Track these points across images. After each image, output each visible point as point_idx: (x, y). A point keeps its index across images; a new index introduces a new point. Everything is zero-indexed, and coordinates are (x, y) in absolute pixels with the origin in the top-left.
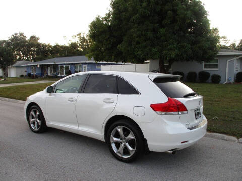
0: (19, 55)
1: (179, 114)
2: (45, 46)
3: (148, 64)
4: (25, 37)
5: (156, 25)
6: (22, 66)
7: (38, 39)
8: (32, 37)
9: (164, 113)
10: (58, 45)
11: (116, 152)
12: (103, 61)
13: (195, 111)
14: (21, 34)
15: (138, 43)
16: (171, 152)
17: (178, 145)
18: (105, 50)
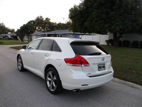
0: (40, 28)
1: (82, 66)
2: (53, 23)
3: (108, 35)
4: (43, 18)
5: (108, 10)
6: (39, 34)
7: (50, 19)
8: (47, 19)
9: (72, 65)
10: (60, 23)
11: (49, 87)
12: (78, 32)
13: (98, 65)
14: (41, 17)
15: (96, 21)
16: (75, 91)
17: (79, 86)
18: (79, 26)
